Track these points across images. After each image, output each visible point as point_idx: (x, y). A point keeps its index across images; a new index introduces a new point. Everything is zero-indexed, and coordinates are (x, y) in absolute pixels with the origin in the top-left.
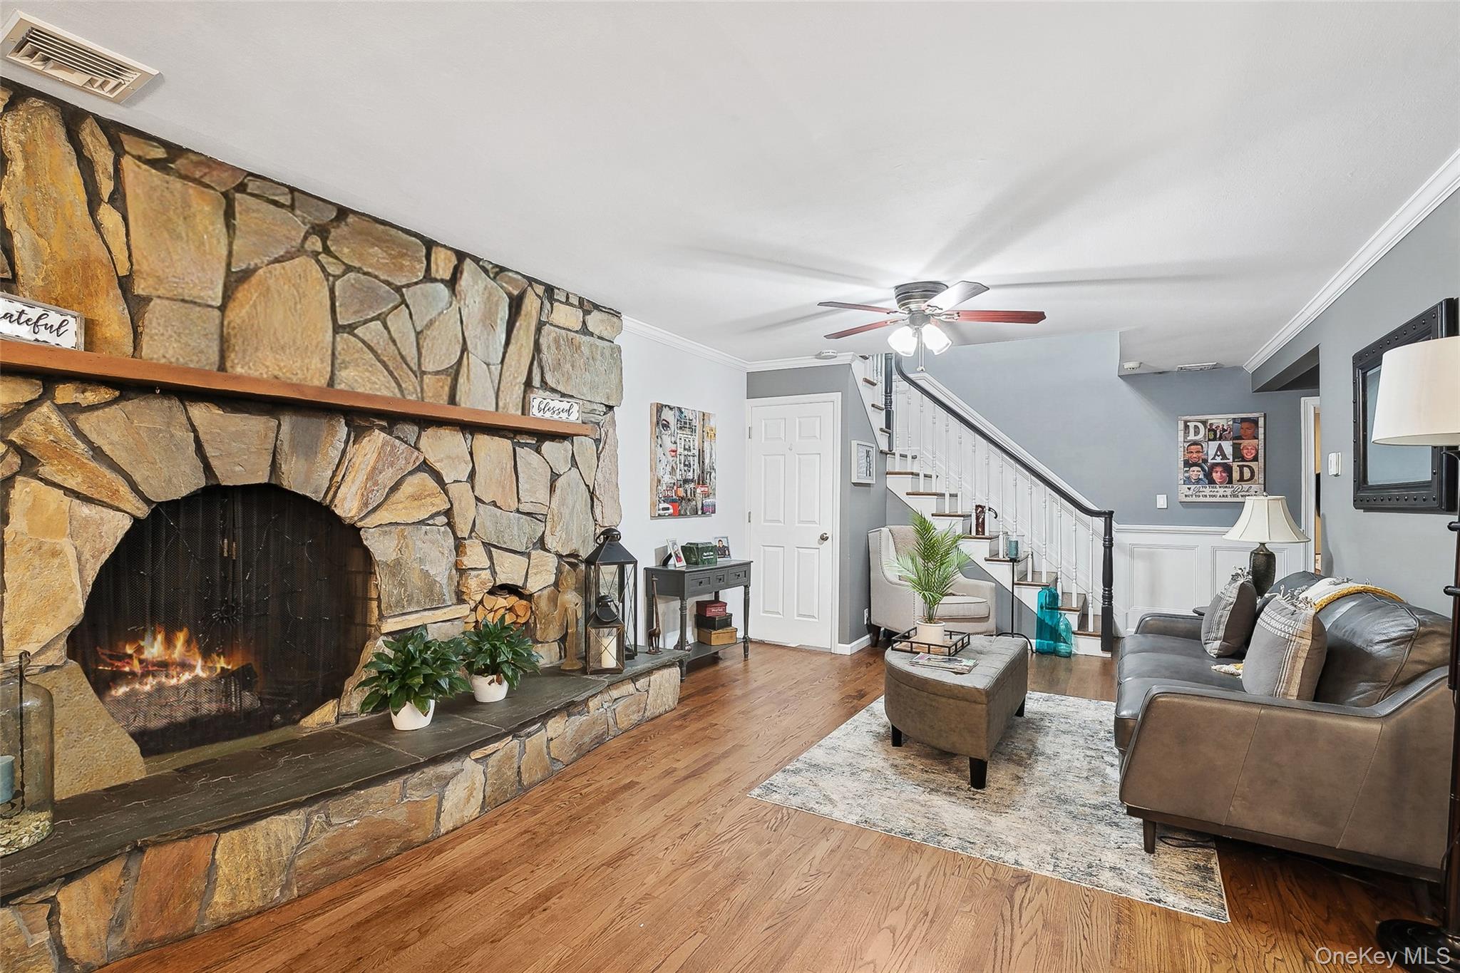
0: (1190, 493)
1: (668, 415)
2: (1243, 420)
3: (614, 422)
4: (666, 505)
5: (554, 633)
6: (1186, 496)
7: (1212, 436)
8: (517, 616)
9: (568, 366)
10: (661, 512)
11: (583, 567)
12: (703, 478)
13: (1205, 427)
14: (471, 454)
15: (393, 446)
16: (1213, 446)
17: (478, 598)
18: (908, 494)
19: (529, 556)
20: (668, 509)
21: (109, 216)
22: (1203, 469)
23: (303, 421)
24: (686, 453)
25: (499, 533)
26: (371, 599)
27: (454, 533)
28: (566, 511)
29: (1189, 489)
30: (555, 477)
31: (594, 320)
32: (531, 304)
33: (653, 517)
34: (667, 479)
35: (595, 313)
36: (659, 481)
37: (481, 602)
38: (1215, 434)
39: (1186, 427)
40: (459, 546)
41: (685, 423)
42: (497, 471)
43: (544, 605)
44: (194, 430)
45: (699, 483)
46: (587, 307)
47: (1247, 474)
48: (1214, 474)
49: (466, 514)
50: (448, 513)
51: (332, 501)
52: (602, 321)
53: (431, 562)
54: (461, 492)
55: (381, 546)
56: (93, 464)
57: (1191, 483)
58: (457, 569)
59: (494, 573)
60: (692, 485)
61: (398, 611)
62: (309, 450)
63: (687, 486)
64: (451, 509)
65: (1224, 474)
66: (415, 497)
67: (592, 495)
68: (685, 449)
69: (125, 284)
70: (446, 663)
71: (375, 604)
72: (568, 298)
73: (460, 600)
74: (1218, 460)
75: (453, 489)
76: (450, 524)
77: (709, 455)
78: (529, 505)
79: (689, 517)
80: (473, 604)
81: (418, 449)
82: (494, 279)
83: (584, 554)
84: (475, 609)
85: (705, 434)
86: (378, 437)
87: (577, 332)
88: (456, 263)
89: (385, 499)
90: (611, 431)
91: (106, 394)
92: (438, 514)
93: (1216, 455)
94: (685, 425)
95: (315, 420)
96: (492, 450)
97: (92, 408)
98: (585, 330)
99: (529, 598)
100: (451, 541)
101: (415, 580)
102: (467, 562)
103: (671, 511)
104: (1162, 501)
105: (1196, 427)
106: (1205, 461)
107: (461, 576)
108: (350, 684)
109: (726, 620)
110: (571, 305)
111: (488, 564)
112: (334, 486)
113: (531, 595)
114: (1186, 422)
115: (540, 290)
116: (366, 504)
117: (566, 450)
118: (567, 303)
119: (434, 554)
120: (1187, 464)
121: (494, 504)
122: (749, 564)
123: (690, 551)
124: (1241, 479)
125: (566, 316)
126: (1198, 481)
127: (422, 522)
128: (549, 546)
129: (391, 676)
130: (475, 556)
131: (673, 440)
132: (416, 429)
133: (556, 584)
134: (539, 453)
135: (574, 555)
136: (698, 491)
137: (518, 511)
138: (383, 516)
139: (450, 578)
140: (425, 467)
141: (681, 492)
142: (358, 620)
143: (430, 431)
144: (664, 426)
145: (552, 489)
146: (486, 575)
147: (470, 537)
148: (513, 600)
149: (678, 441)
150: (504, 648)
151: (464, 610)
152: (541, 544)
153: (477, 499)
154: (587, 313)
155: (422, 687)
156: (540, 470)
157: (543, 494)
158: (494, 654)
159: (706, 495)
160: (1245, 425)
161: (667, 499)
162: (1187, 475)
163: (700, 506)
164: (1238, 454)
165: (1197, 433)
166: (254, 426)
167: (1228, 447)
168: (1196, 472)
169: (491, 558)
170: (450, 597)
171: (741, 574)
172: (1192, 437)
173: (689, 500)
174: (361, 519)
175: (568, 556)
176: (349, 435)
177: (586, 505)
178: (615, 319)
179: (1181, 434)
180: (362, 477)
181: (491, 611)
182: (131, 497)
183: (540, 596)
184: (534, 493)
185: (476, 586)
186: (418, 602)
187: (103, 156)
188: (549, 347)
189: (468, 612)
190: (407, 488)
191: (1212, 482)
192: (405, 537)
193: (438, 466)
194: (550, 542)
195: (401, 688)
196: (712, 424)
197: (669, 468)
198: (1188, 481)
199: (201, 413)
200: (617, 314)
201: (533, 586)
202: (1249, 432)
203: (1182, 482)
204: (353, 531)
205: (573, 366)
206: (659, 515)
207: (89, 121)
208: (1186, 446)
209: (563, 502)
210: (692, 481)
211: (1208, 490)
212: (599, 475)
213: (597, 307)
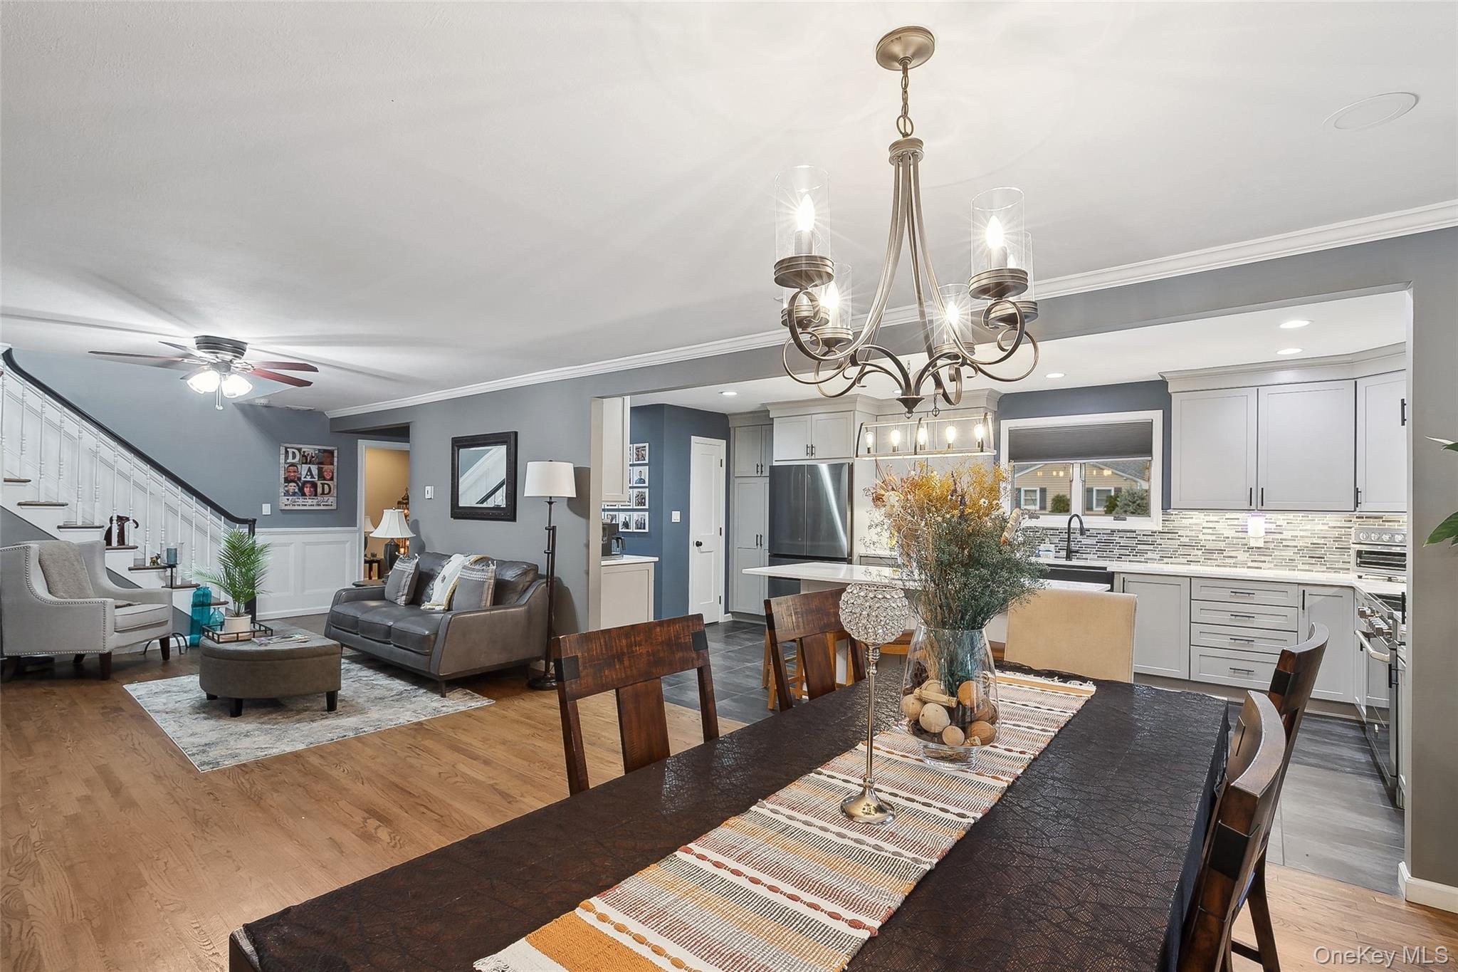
0: (288, 503)
2: (325, 451)
6: (286, 505)
7: (304, 461)
13: (300, 453)
16: (305, 467)
18: (19, 506)
22: (298, 485)
29: (288, 499)
38: (306, 459)
39: (287, 452)
47: (327, 490)
48: (305, 489)
57: (289, 495)
65: (312, 489)
74: (308, 479)
93: (307, 474)
104: (266, 509)
105: (294, 453)
106: (299, 479)
114: (286, 448)
120: (287, 480)
124: (323, 493)
126: (294, 494)
160: (326, 454)
162: (286, 489)
164: (321, 476)
165: (294, 457)
167: (314, 469)
168: (292, 487)
172: (290, 460)
179: (282, 457)
191: (304, 494)
198: (287, 493)
202: (329, 460)
203: (283, 494)
208: (286, 466)
211: (300, 500)
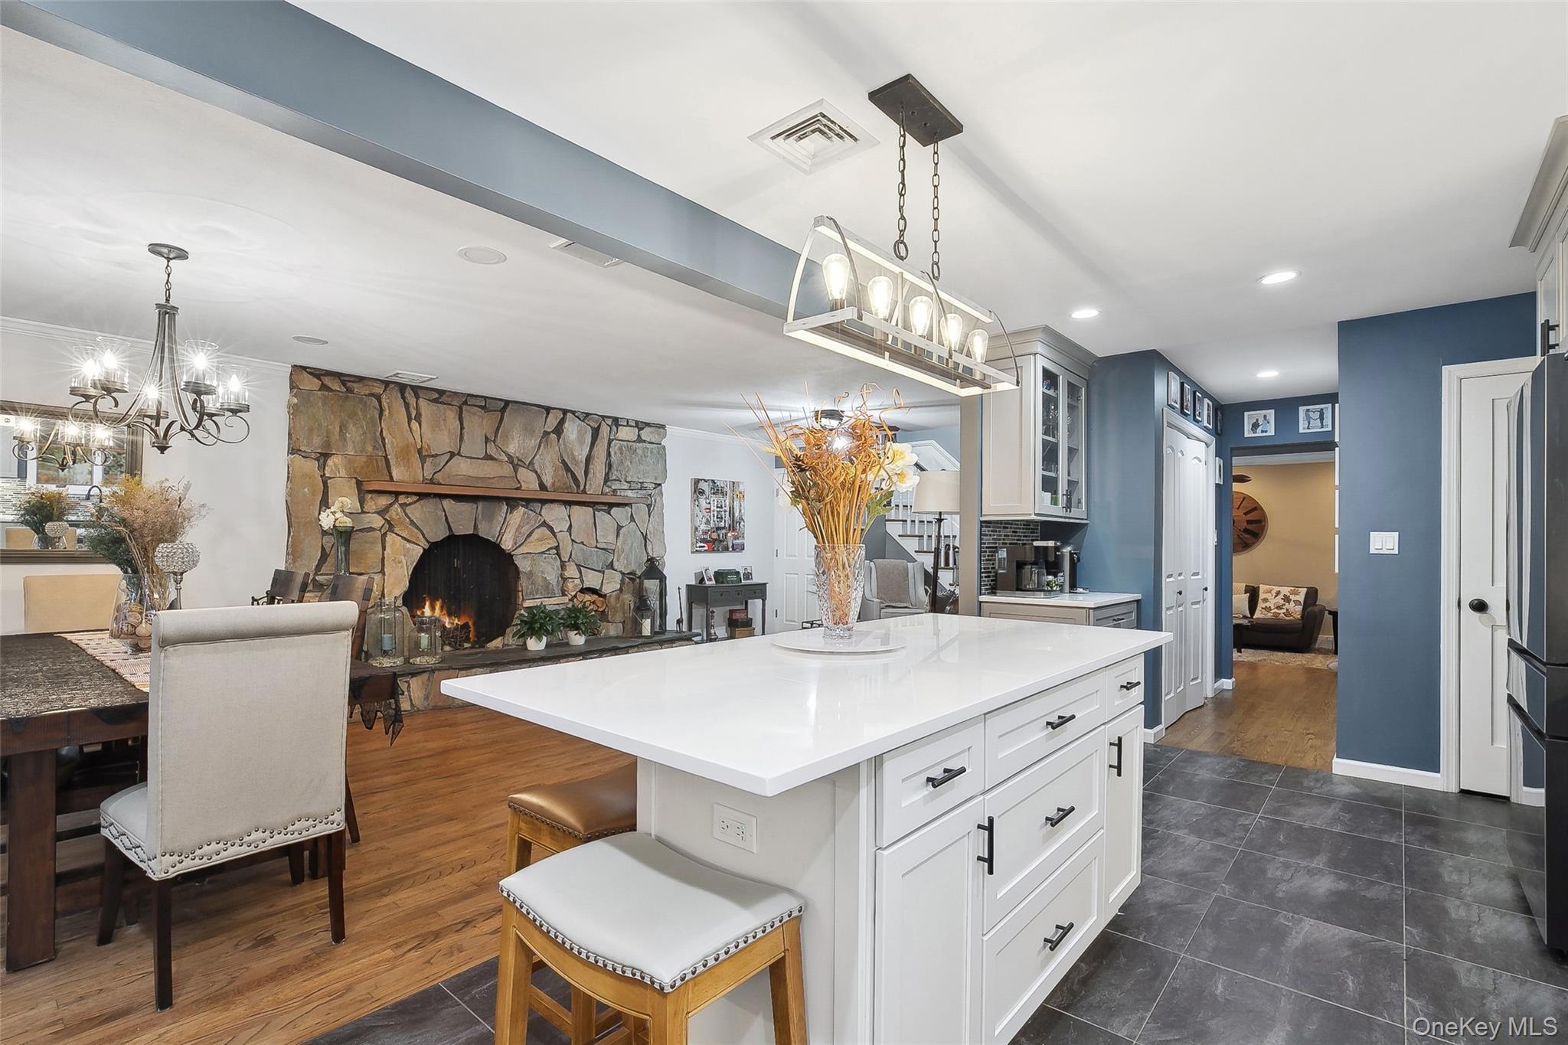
1: (703, 486)
3: (662, 494)
4: (702, 544)
5: (619, 617)
8: (598, 607)
9: (628, 463)
10: (698, 549)
11: (638, 580)
12: (733, 527)
14: (569, 516)
15: (528, 514)
17: (573, 593)
18: (899, 536)
19: (603, 573)
20: (704, 547)
21: (415, 425)
23: (487, 504)
24: (718, 509)
25: (585, 560)
26: (519, 591)
27: (560, 559)
28: (626, 548)
30: (619, 527)
31: (646, 434)
32: (605, 430)
33: (692, 552)
34: (703, 527)
35: (647, 430)
36: (697, 529)
37: (575, 596)
40: (563, 566)
41: (718, 490)
42: (584, 525)
43: (613, 600)
44: (445, 511)
45: (730, 530)
46: (640, 425)
49: (566, 549)
50: (557, 548)
51: (500, 541)
52: (651, 433)
53: (548, 573)
54: (564, 539)
55: (523, 565)
56: (410, 527)
58: (562, 578)
59: (582, 581)
60: (724, 531)
61: (532, 597)
62: (490, 518)
63: (719, 532)
64: (558, 546)
66: (539, 540)
67: (645, 538)
68: (717, 507)
69: (420, 451)
70: (551, 618)
71: (520, 593)
72: (628, 422)
73: (564, 595)
75: (559, 535)
76: (558, 554)
77: (738, 511)
78: (603, 544)
79: (721, 552)
80: (570, 597)
81: (541, 515)
82: (583, 421)
83: (639, 573)
84: (571, 600)
85: (735, 496)
86: (521, 510)
87: (634, 441)
88: (562, 416)
89: (526, 540)
90: (658, 499)
91: (415, 498)
92: (551, 548)
94: (717, 490)
95: (492, 503)
96: (581, 514)
97: (410, 504)
98: (640, 440)
99: (604, 596)
100: (559, 562)
101: (540, 581)
102: (567, 574)
103: (706, 548)
107: (564, 583)
108: (508, 630)
109: (748, 621)
110: (631, 426)
111: (578, 576)
112: (501, 534)
113: (606, 595)
115: (609, 422)
116: (516, 544)
117: (627, 512)
118: (628, 425)
119: (550, 569)
121: (582, 543)
122: (765, 584)
123: (720, 575)
125: (626, 433)
127: (543, 553)
128: (616, 567)
129: (526, 623)
130: (571, 571)
131: (708, 501)
132: (540, 505)
133: (621, 590)
134: (609, 514)
135: (632, 573)
136: (729, 535)
137: (596, 547)
138: (524, 549)
139: (558, 581)
140: (545, 524)
141: (714, 536)
142: (513, 601)
143: (547, 506)
144: (700, 493)
145: (618, 535)
146: (577, 581)
147: (569, 561)
148: (595, 597)
149: (712, 502)
150: (581, 616)
151: (566, 599)
152: (611, 566)
153: (573, 540)
154: (640, 429)
155: (540, 628)
156: (610, 524)
157: (612, 538)
158: (577, 618)
159: (736, 538)
161: (703, 541)
163: (730, 545)
166: (466, 507)
169: (580, 573)
170: (557, 592)
171: (760, 591)
173: (721, 541)
174: (513, 551)
175: (627, 574)
176: (507, 510)
177: (641, 544)
178: (661, 430)
180: (513, 530)
181: (582, 602)
182: (423, 540)
183: (610, 596)
184: (606, 537)
185: (572, 587)
186: (541, 594)
187: (412, 401)
188: (615, 453)
189: (567, 601)
190: (535, 535)
192: (534, 560)
193: (551, 524)
194: (616, 565)
195: (528, 629)
196: (741, 488)
197: (704, 520)
199: (446, 503)
200: (663, 427)
201: (606, 590)
204: (508, 558)
205: (631, 462)
206: (697, 551)
207: (409, 387)
209: (624, 542)
210: (724, 528)
212: (650, 525)
213: (648, 425)
